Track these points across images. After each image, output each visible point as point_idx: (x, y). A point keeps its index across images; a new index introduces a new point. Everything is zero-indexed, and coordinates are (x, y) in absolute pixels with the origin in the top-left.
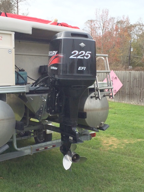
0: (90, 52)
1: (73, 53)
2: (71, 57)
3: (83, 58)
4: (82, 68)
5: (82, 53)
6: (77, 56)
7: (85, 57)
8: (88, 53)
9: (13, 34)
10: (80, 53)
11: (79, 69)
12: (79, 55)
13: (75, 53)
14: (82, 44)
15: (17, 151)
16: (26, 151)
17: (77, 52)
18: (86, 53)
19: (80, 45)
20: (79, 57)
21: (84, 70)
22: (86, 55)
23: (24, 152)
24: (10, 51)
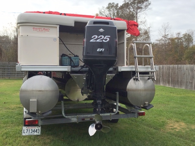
0: (109, 36)
1: (93, 37)
2: (91, 41)
3: (101, 41)
4: (101, 50)
5: (101, 37)
6: (96, 40)
7: (104, 41)
8: (107, 37)
9: (58, 27)
10: (99, 37)
11: (98, 51)
12: (98, 39)
13: (95, 37)
14: (101, 30)
15: (65, 118)
16: (72, 119)
17: (96, 36)
18: (105, 37)
19: (99, 30)
20: (98, 41)
21: (103, 51)
22: (105, 38)
23: (71, 119)
24: (55, 40)
